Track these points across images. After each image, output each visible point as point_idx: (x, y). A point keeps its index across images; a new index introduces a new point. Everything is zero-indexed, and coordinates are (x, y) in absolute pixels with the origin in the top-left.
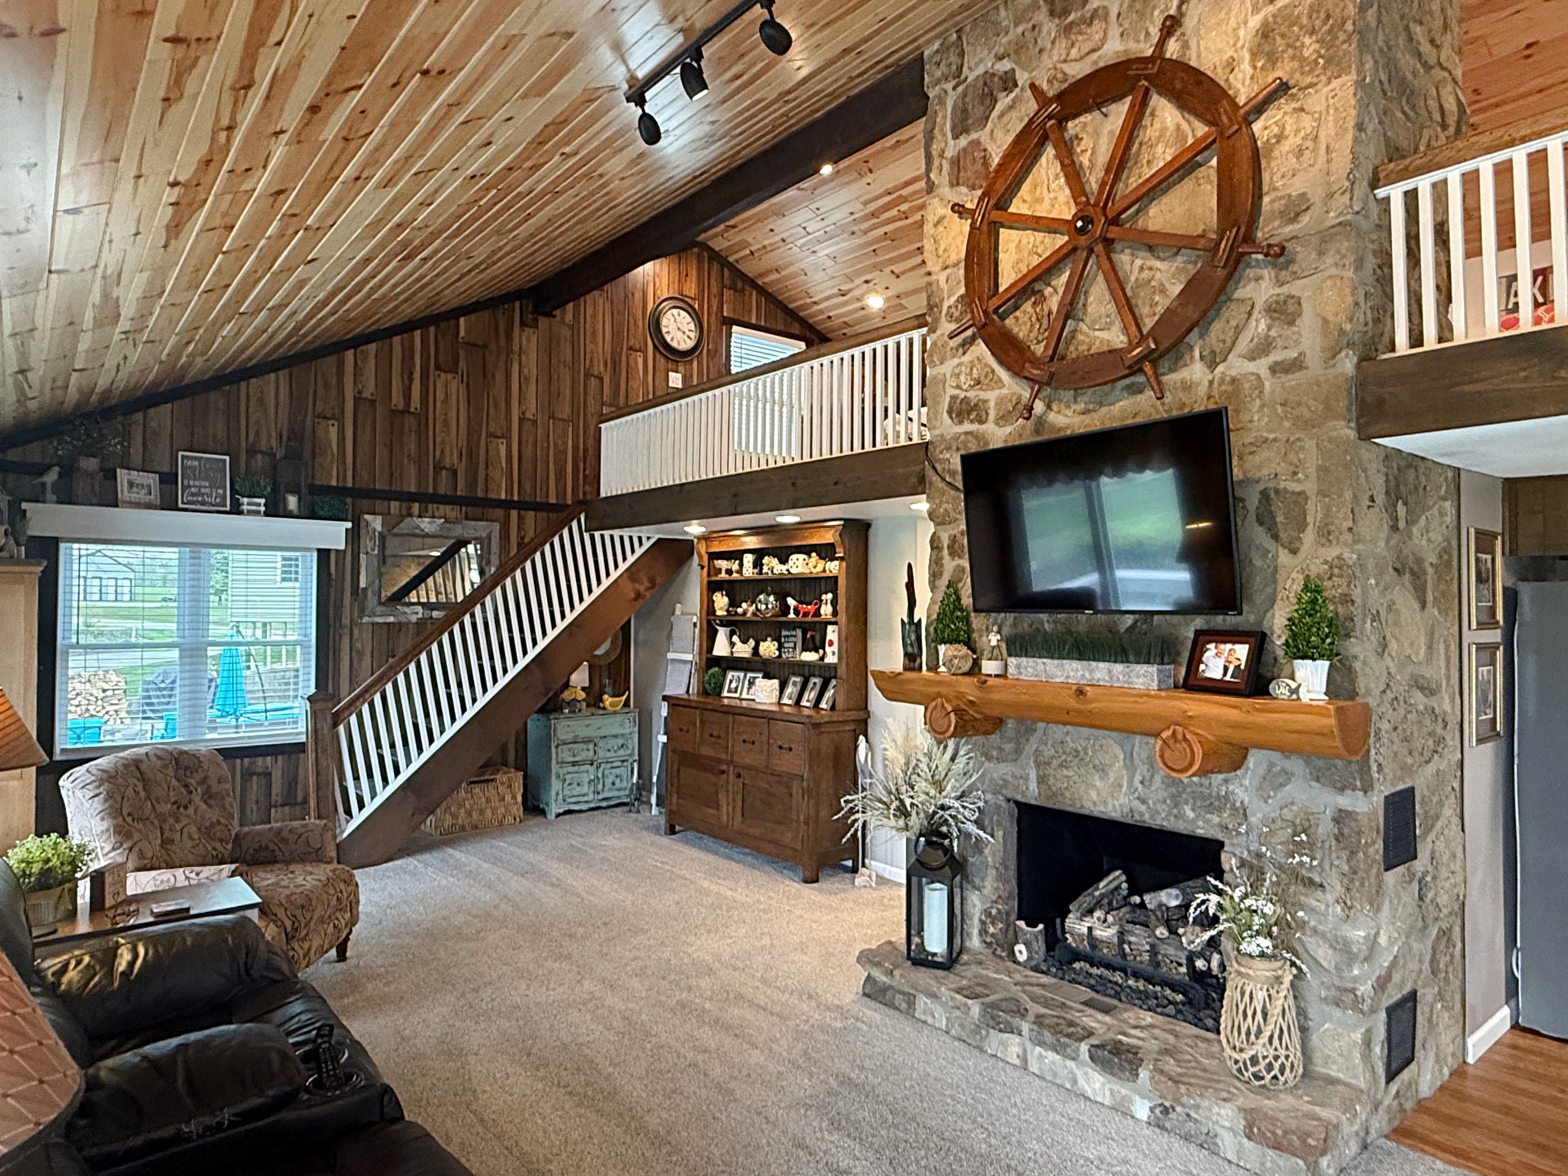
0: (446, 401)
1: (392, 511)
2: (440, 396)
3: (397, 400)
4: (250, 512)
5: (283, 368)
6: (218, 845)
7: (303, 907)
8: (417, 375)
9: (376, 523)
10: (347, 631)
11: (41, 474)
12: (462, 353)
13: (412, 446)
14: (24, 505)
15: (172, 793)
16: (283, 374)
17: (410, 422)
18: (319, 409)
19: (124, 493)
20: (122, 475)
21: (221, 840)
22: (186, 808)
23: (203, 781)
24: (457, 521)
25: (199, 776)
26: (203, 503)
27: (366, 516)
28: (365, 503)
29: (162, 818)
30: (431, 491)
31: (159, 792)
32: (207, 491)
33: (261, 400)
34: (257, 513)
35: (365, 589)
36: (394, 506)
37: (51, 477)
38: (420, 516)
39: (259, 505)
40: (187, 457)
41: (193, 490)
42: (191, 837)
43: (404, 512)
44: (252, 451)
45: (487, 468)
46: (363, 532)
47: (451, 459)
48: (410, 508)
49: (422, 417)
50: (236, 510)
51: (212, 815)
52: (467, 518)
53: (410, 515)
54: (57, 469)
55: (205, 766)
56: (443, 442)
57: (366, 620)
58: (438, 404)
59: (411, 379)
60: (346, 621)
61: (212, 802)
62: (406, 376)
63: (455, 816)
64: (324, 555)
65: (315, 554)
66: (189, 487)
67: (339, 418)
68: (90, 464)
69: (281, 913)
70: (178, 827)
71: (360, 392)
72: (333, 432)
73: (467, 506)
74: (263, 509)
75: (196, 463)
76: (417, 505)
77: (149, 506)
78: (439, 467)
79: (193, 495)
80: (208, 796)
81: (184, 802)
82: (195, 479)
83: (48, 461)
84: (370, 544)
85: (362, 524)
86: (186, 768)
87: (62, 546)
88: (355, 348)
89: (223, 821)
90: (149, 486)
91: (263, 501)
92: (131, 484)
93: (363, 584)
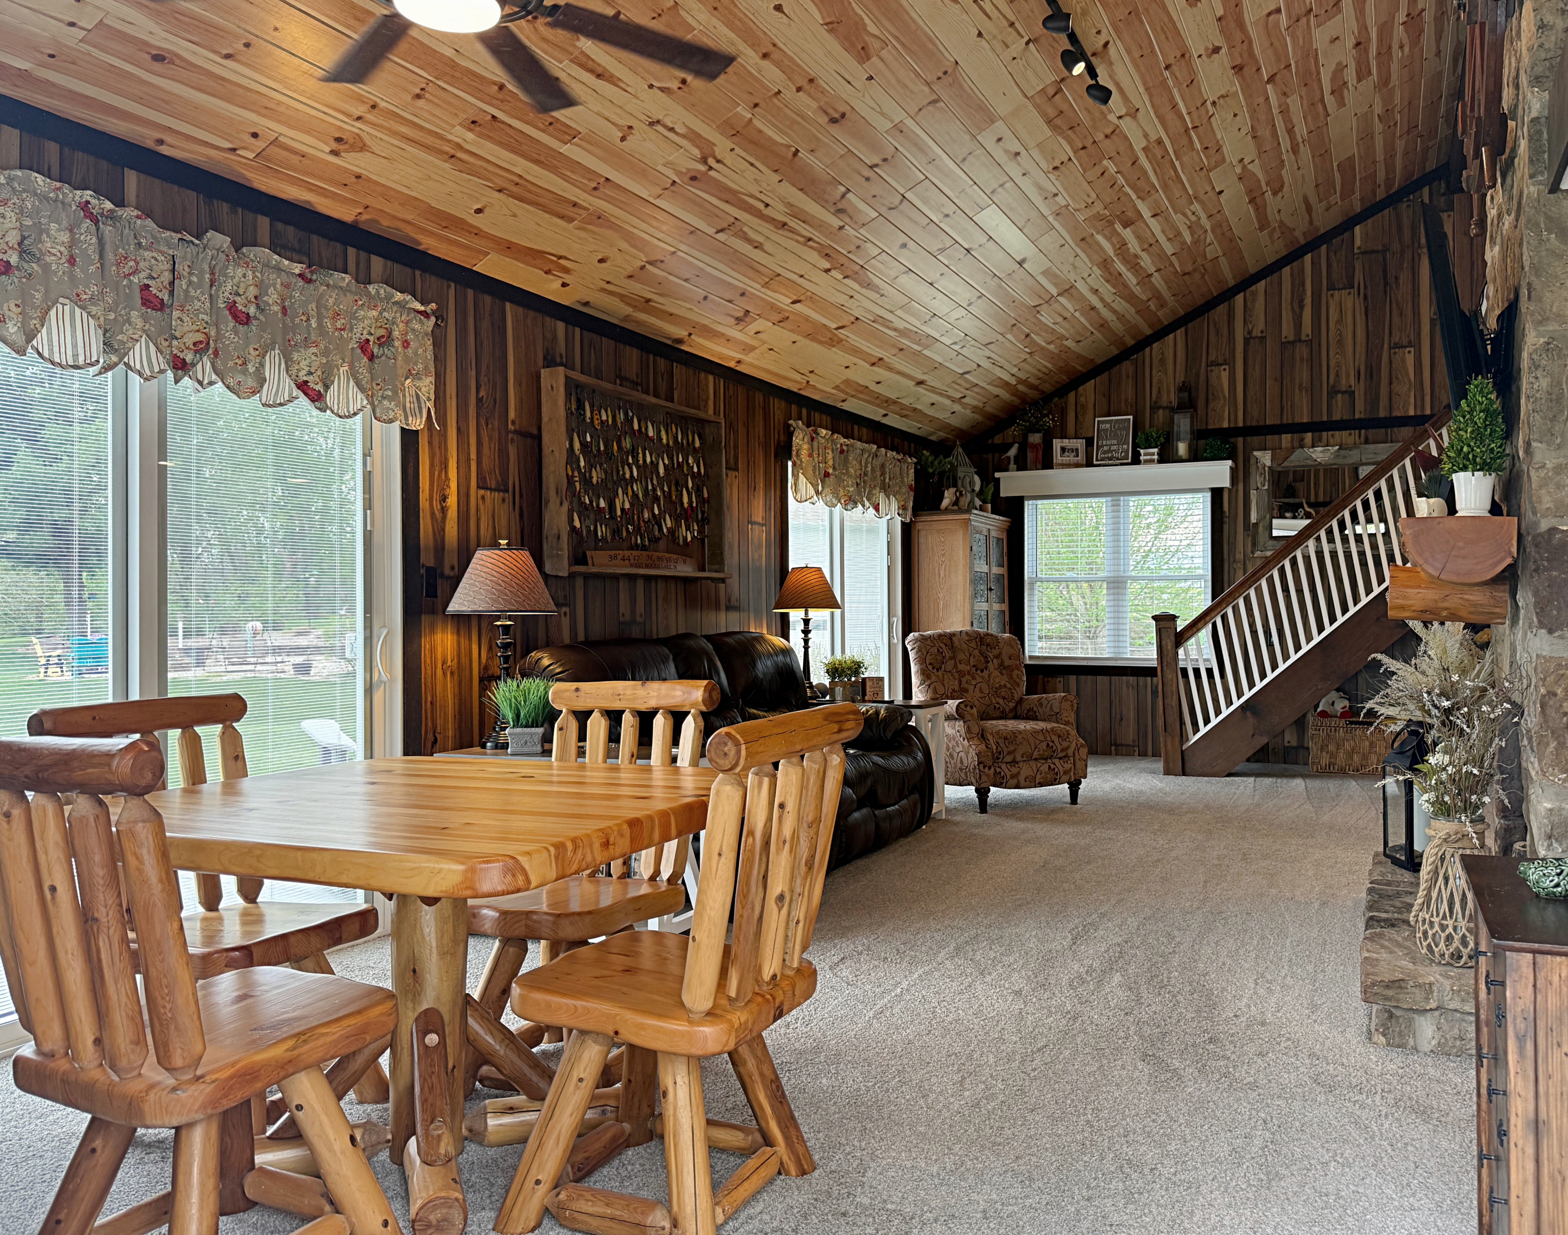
0: (1340, 321)
1: (1284, 445)
2: (1334, 316)
3: (1287, 330)
4: (1146, 462)
5: (1180, 327)
6: (1001, 701)
7: (1005, 739)
8: (1308, 301)
9: (1265, 458)
10: (1240, 565)
11: (1007, 452)
12: (1358, 265)
13: (1303, 374)
14: (997, 475)
15: (972, 660)
16: (1180, 332)
17: (1302, 351)
18: (1212, 357)
19: (1057, 457)
20: (1057, 444)
21: (1004, 698)
22: (982, 671)
23: (998, 656)
24: (1355, 446)
25: (996, 652)
26: (1110, 459)
27: (1256, 453)
28: (1255, 440)
29: (962, 674)
30: (1325, 419)
31: (961, 656)
32: (1115, 448)
33: (1162, 361)
34: (1151, 461)
35: (1256, 525)
36: (1286, 439)
37: (1013, 452)
38: (1313, 446)
39: (1153, 454)
40: (1103, 422)
41: (1105, 448)
42: (981, 691)
43: (1296, 444)
44: (1155, 408)
45: (1391, 384)
46: (1253, 469)
47: (1348, 380)
48: (1302, 440)
49: (1313, 343)
50: (1136, 461)
51: (1003, 680)
52: (1367, 442)
53: (1302, 446)
54: (1017, 445)
55: (1001, 645)
56: (1338, 365)
57: (1258, 554)
58: (1332, 325)
59: (1302, 307)
60: (1240, 556)
61: (1004, 672)
62: (1296, 306)
63: (1332, 755)
64: (1217, 494)
65: (1208, 495)
66: (1103, 446)
67: (1230, 361)
68: (1035, 438)
69: (990, 738)
70: (974, 682)
71: (1250, 332)
72: (1225, 376)
73: (1366, 428)
74: (1156, 457)
75: (1108, 426)
76: (1309, 435)
77: (1077, 465)
78: (1333, 392)
79: (1105, 452)
80: (1002, 666)
81: (981, 666)
82: (1107, 439)
83: (1010, 440)
84: (1259, 480)
85: (1253, 461)
86: (988, 645)
87: (1026, 503)
88: (1244, 290)
89: (1008, 685)
90: (1077, 450)
91: (1156, 450)
92: (1063, 450)
93: (1253, 519)
